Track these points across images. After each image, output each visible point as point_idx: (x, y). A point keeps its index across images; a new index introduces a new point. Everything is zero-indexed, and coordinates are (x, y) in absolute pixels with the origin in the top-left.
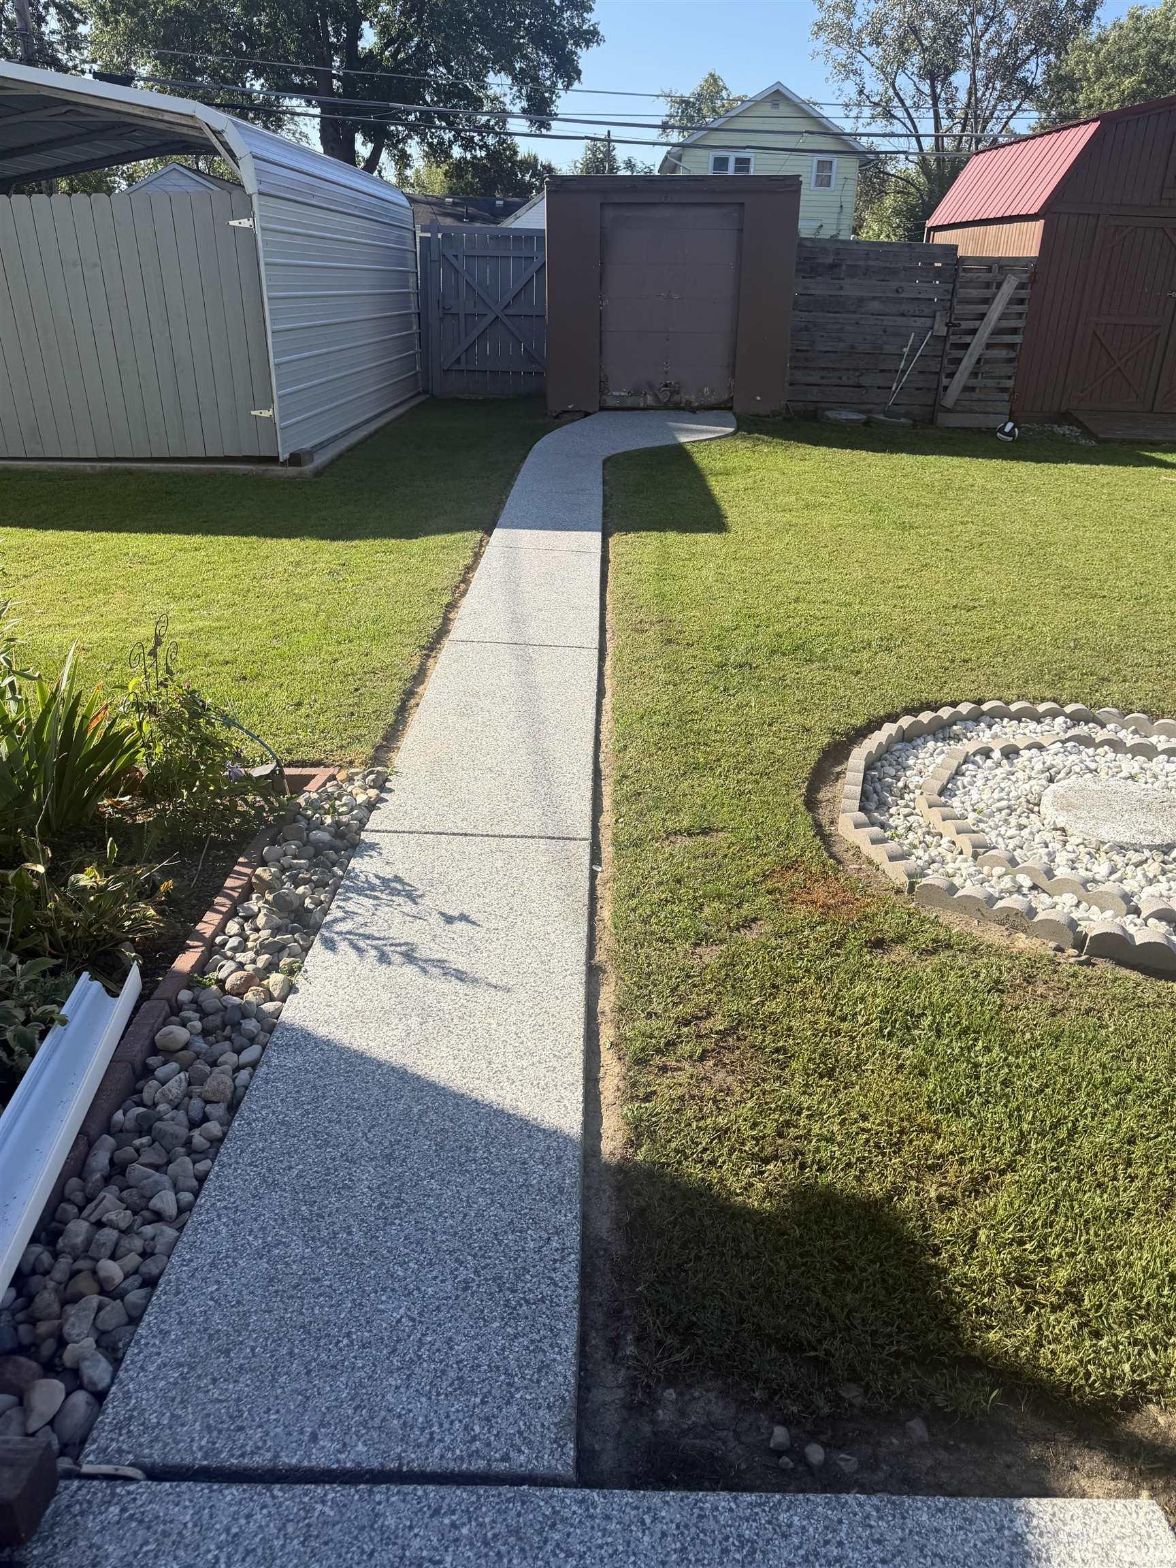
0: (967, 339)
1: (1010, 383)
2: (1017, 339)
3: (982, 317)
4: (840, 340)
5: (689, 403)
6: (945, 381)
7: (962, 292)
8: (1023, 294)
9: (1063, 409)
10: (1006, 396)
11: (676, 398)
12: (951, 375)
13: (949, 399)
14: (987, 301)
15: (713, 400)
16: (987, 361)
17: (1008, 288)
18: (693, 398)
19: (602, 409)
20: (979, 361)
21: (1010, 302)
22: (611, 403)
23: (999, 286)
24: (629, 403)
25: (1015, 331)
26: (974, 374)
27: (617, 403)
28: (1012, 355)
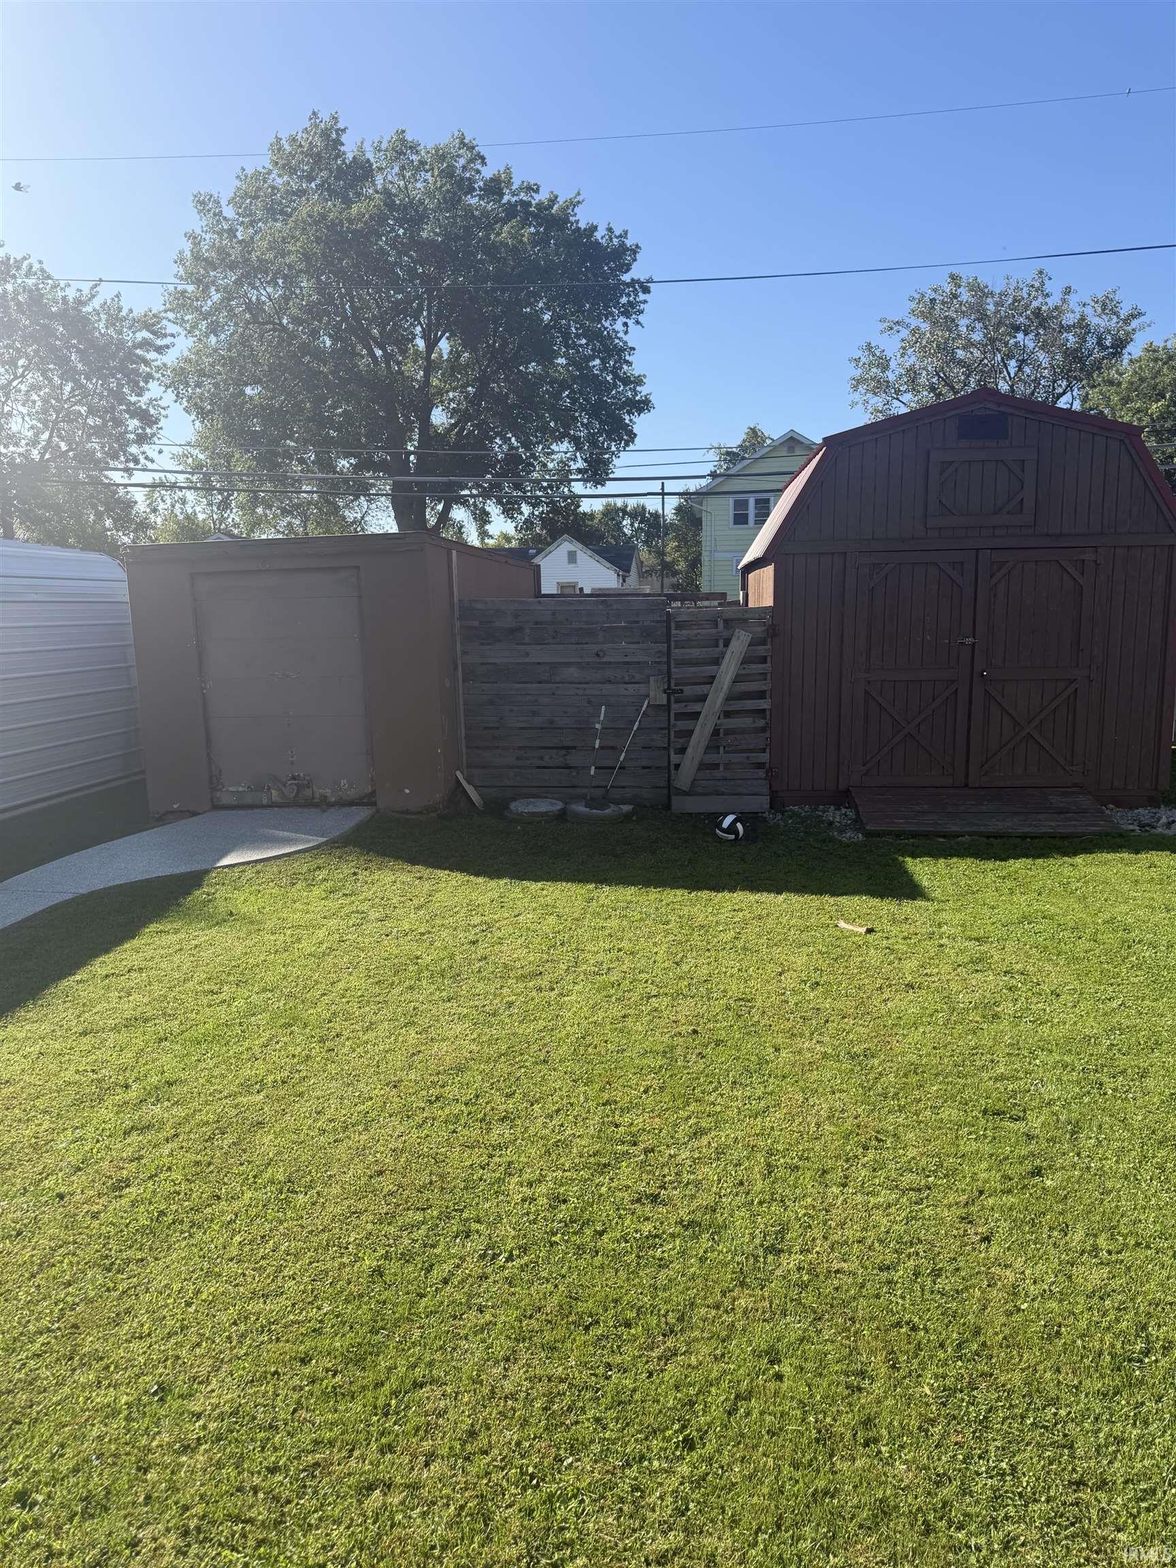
0: (696, 707)
1: (764, 757)
2: (765, 704)
3: (711, 680)
4: (534, 713)
5: (324, 798)
6: (675, 758)
7: (676, 652)
8: (761, 650)
9: (842, 787)
10: (761, 773)
11: (308, 792)
12: (682, 751)
13: (684, 778)
14: (717, 662)
15: (352, 793)
16: (728, 732)
17: (740, 643)
18: (328, 792)
19: (216, 807)
20: (716, 732)
21: (746, 661)
22: (226, 799)
23: (727, 644)
24: (248, 800)
25: (761, 695)
26: (712, 747)
27: (233, 800)
28: (761, 723)
